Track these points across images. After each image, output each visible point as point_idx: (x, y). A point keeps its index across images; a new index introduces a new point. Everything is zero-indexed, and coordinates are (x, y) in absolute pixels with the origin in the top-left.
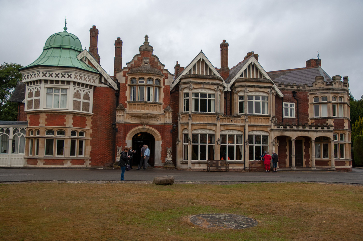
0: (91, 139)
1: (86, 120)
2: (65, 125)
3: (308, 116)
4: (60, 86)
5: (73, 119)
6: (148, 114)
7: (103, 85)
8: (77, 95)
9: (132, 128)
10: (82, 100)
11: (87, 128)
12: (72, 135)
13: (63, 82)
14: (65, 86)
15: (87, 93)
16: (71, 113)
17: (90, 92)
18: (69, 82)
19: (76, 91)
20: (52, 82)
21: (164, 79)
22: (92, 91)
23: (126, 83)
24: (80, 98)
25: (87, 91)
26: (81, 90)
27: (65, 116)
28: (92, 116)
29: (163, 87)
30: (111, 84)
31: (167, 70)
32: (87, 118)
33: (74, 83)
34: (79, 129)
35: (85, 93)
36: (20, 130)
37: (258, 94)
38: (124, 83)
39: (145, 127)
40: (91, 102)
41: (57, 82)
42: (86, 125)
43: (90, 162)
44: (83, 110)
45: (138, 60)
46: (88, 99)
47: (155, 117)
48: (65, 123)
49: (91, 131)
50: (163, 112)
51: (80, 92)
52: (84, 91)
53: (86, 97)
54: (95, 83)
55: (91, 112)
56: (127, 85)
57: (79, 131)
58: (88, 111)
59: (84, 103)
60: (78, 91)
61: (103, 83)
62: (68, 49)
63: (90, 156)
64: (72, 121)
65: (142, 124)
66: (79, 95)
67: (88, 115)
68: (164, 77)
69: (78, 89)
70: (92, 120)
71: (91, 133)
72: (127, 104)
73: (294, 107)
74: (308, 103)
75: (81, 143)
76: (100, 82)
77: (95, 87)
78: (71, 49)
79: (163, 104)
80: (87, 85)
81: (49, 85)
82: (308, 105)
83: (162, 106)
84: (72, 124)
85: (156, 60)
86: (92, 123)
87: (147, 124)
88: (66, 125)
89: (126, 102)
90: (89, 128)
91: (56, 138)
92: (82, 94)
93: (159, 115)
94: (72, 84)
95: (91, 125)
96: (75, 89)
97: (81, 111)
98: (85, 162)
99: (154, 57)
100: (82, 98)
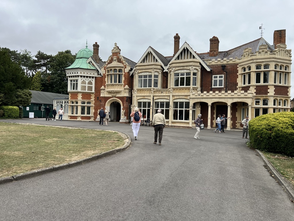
0: (94, 106)
1: (91, 96)
4: (75, 78)
5: (81, 95)
6: (113, 91)
7: (99, 76)
8: (83, 82)
9: (108, 99)
10: (87, 85)
11: (91, 100)
12: (82, 104)
14: (77, 78)
15: (90, 81)
16: (80, 92)
17: (92, 80)
19: (82, 80)
21: (124, 69)
22: (94, 80)
24: (85, 84)
25: (91, 80)
26: (86, 80)
27: (78, 94)
28: (94, 94)
29: (124, 74)
32: (91, 95)
33: (81, 76)
34: (86, 101)
35: (89, 81)
36: (66, 102)
37: (182, 71)
38: (104, 74)
39: (115, 98)
40: (93, 86)
42: (91, 98)
43: (94, 118)
44: (88, 90)
45: (111, 59)
46: (92, 84)
47: (119, 92)
48: (78, 98)
49: (94, 102)
50: (124, 89)
51: (85, 81)
52: (88, 80)
53: (90, 83)
54: (94, 75)
55: (93, 91)
56: (106, 75)
57: (86, 102)
58: (92, 91)
59: (88, 86)
60: (84, 80)
62: (82, 58)
63: (94, 115)
64: (81, 96)
65: (113, 97)
66: (85, 83)
67: (93, 93)
68: (124, 68)
69: (84, 79)
70: (94, 96)
72: (106, 85)
73: (223, 78)
74: (238, 74)
75: (89, 108)
76: (98, 74)
77: (96, 77)
78: (84, 58)
79: (124, 84)
80: (90, 77)
81: (71, 79)
82: (238, 76)
83: (123, 86)
84: (81, 98)
85: (120, 58)
86: (95, 97)
87: (115, 97)
90: (93, 100)
91: (75, 106)
92: (87, 82)
93: (121, 91)
94: (80, 77)
96: (82, 79)
97: (87, 91)
98: (91, 118)
99: (119, 56)
100: (87, 84)
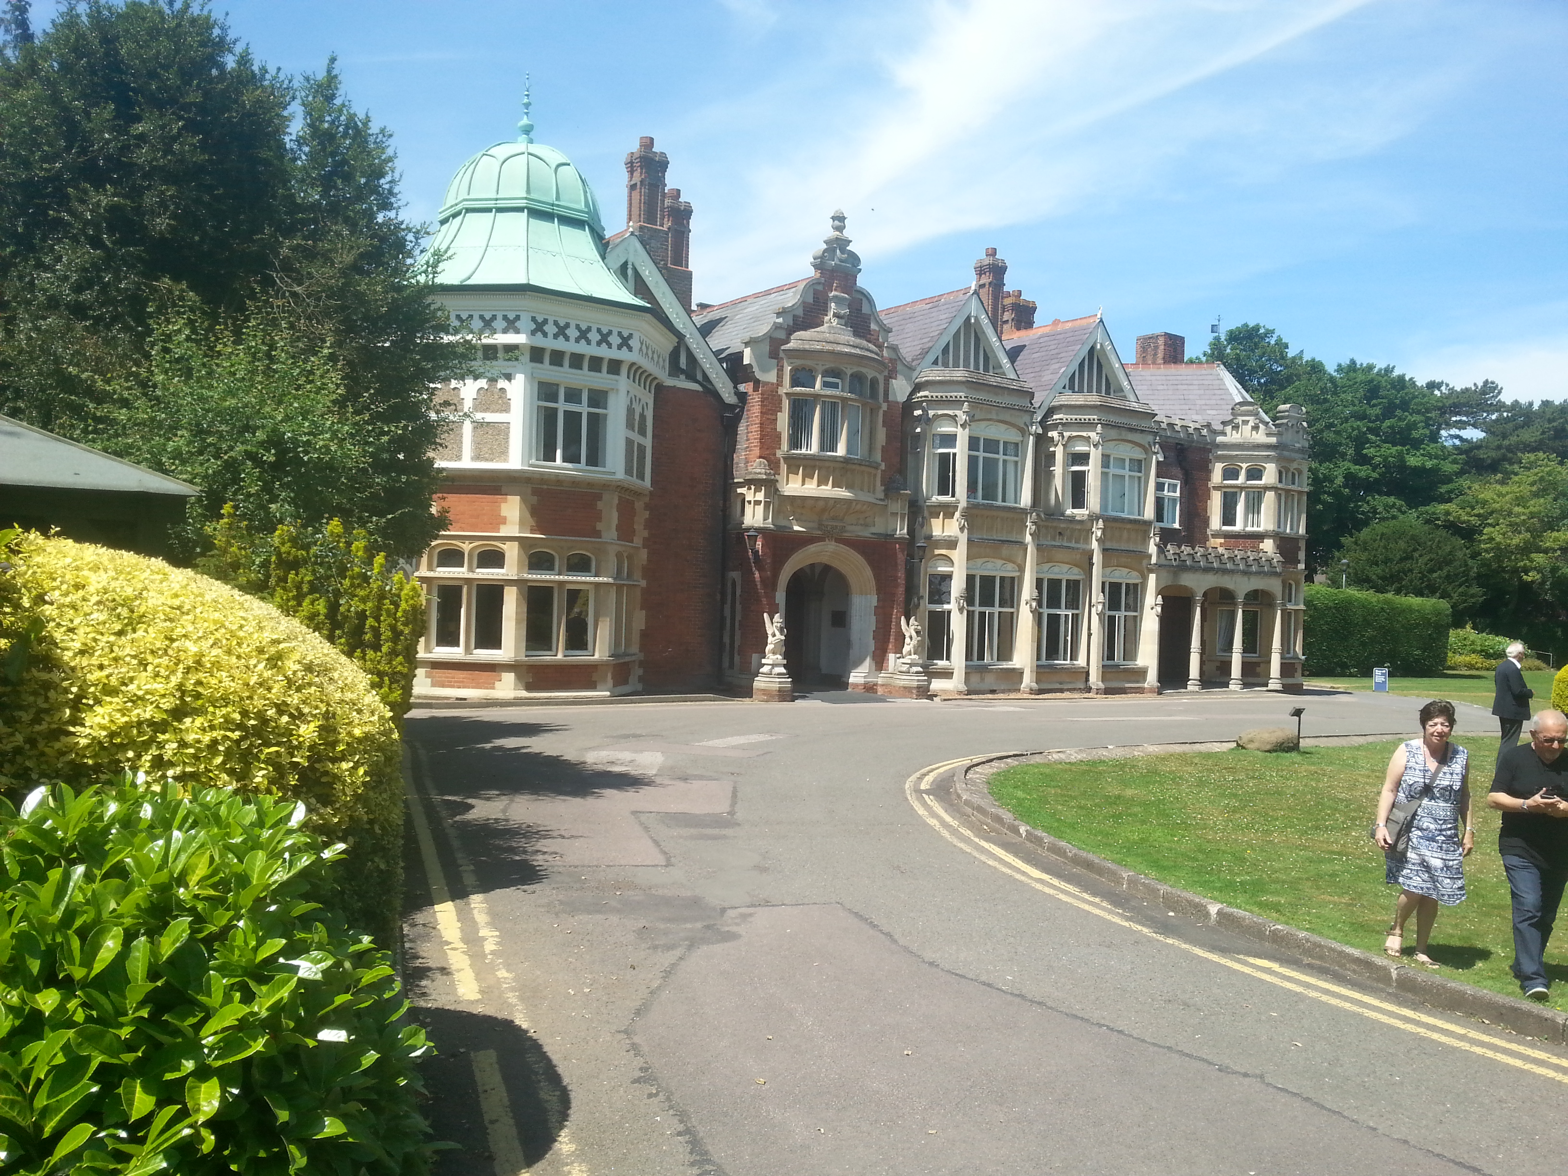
0: (643, 583)
1: (635, 513)
2: (597, 534)
3: (1206, 522)
4: (585, 379)
5: (618, 508)
7: (683, 382)
8: (630, 416)
9: (795, 550)
10: (636, 438)
11: (635, 542)
13: (596, 364)
14: (601, 380)
15: (644, 408)
16: (617, 487)
17: (648, 405)
18: (615, 367)
19: (629, 399)
20: (557, 358)
21: (887, 380)
22: (652, 400)
23: (778, 385)
24: (633, 427)
25: (645, 400)
26: (636, 398)
27: (599, 497)
28: (649, 499)
29: (885, 406)
30: (714, 381)
31: (894, 349)
32: (637, 505)
33: (631, 370)
35: (641, 407)
38: (773, 384)
39: (832, 546)
40: (649, 444)
41: (577, 361)
43: (640, 672)
44: (635, 476)
45: (816, 299)
46: (646, 433)
48: (599, 526)
49: (644, 555)
50: (882, 496)
51: (634, 403)
52: (640, 401)
53: (643, 424)
54: (664, 370)
55: (647, 481)
56: (782, 391)
58: (644, 477)
59: (638, 446)
60: (632, 400)
61: (683, 371)
63: (643, 648)
64: (616, 517)
66: (632, 418)
67: (641, 495)
68: (887, 373)
69: (634, 392)
70: (647, 514)
71: (645, 563)
72: (782, 461)
73: (1178, 494)
74: (1210, 485)
76: (675, 366)
77: (659, 385)
79: (883, 467)
80: (646, 379)
81: (549, 372)
82: (1209, 490)
83: (879, 475)
84: (617, 528)
85: (865, 309)
87: (838, 538)
88: (604, 534)
89: (779, 454)
90: (640, 545)
92: (637, 413)
93: (872, 505)
94: (624, 373)
95: (646, 534)
96: (628, 393)
97: (633, 479)
98: (630, 673)
99: (860, 297)
100: (636, 427)
